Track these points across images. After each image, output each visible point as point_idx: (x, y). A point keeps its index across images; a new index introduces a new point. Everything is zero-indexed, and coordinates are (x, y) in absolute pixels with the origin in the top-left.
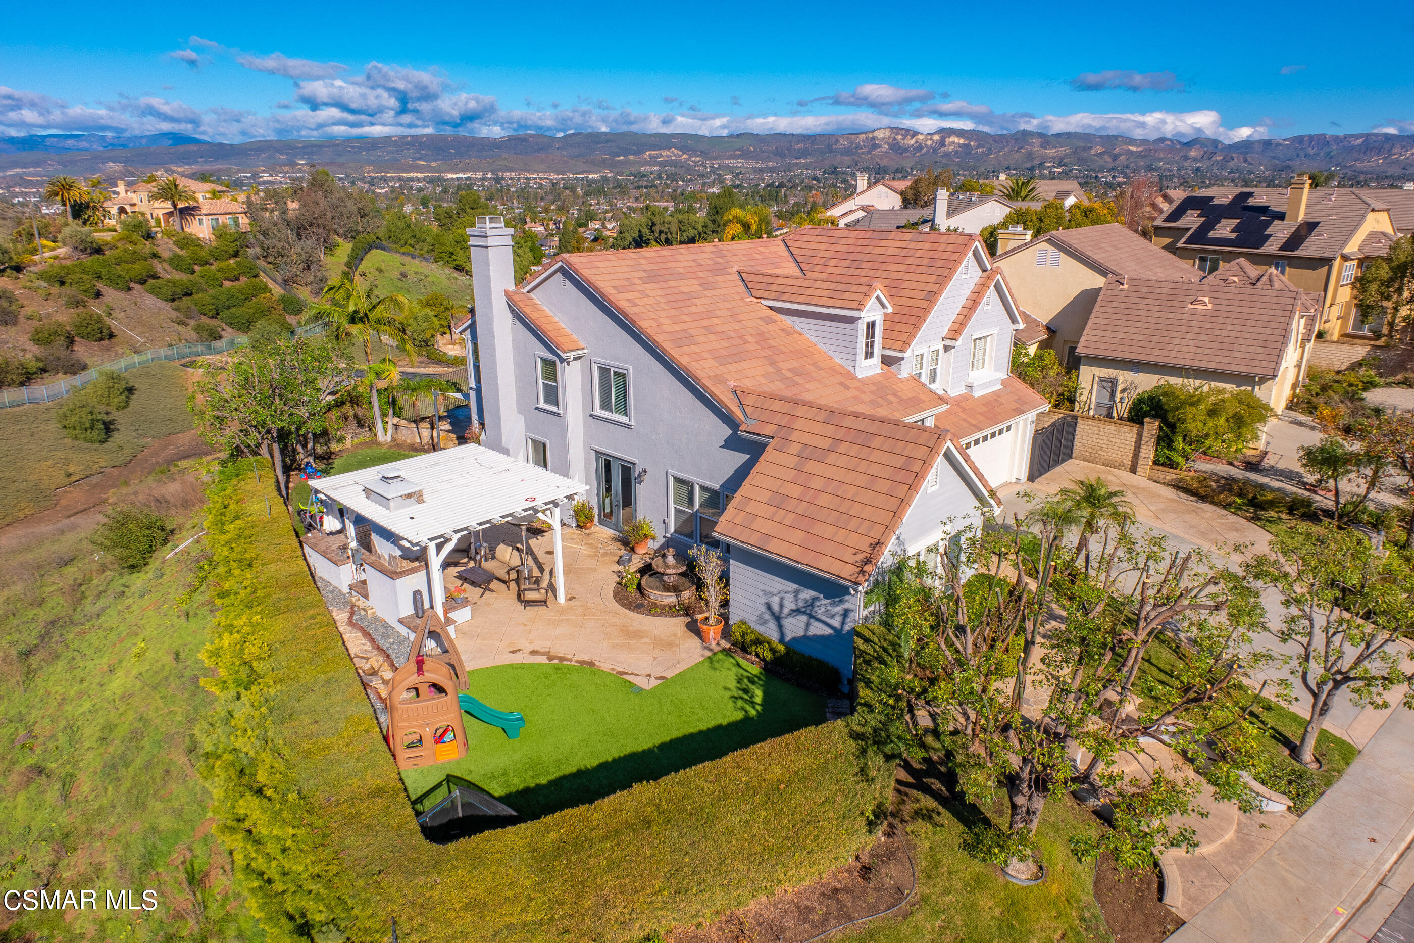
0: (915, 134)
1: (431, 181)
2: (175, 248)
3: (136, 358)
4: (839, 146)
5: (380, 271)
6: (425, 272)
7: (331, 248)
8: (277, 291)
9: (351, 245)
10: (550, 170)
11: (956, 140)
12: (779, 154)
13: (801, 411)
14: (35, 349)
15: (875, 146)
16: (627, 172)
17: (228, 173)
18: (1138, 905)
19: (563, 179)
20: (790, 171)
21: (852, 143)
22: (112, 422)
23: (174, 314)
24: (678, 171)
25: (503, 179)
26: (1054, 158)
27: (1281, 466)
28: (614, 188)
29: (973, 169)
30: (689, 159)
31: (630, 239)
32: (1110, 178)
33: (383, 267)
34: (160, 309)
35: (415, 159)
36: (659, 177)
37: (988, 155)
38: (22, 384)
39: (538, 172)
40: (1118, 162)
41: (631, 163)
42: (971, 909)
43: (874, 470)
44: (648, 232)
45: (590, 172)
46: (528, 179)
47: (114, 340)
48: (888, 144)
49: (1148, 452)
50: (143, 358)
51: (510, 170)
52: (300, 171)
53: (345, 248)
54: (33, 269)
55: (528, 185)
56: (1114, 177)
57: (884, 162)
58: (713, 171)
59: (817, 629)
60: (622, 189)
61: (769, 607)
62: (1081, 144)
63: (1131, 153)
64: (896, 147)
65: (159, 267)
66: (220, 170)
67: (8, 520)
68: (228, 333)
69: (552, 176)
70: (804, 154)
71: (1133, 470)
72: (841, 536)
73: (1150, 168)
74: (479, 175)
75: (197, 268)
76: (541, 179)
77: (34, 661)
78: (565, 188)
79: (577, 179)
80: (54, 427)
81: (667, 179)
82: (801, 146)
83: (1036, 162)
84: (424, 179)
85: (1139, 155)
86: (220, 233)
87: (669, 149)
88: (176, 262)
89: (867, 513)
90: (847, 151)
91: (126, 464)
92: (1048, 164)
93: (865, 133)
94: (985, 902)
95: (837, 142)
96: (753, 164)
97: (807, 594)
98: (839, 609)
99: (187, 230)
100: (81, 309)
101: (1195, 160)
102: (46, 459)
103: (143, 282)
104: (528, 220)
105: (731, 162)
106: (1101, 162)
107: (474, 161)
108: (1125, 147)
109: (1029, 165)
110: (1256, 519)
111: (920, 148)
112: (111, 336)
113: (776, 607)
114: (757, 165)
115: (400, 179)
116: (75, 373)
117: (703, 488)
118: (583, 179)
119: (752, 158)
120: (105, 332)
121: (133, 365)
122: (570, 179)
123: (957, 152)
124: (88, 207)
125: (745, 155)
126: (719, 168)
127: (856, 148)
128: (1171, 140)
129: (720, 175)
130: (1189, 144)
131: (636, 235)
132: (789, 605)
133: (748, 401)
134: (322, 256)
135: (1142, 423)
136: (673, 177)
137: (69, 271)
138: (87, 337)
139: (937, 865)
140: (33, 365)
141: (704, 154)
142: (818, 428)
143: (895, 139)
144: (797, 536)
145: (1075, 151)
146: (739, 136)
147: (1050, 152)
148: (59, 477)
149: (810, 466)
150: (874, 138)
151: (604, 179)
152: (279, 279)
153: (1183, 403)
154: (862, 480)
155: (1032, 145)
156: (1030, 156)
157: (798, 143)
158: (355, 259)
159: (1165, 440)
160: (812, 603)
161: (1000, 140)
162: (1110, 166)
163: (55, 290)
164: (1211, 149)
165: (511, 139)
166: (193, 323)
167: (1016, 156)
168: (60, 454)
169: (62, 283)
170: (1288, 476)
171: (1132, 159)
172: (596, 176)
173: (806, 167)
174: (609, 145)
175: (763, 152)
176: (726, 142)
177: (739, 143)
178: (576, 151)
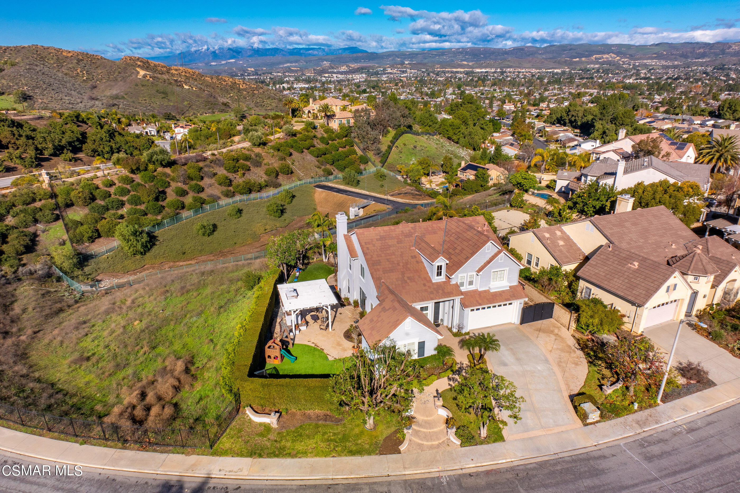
1: (467, 73)
2: (323, 133)
3: (299, 183)
4: (731, 50)
5: (405, 145)
6: (425, 145)
7: (385, 133)
8: (360, 153)
9: (395, 132)
10: (533, 67)
12: (684, 56)
14: (265, 177)
16: (578, 68)
17: (373, 68)
19: (539, 72)
20: (688, 67)
22: (284, 209)
23: (317, 163)
24: (611, 68)
25: (505, 72)
28: (566, 79)
30: (620, 60)
31: (555, 118)
33: (407, 143)
34: (312, 161)
35: (462, 60)
36: (597, 71)
38: (259, 191)
39: (525, 68)
41: (582, 62)
44: (565, 114)
45: (555, 68)
46: (519, 72)
47: (293, 174)
50: (301, 182)
51: (510, 67)
52: (405, 67)
53: (392, 133)
54: (270, 144)
55: (518, 76)
58: (635, 67)
60: (571, 79)
65: (315, 142)
66: (370, 67)
67: (244, 244)
68: (336, 172)
69: (533, 71)
70: (703, 55)
74: (493, 70)
75: (330, 142)
76: (527, 72)
77: (222, 310)
78: (538, 79)
79: (547, 72)
80: (265, 209)
81: (603, 73)
82: (702, 50)
84: (464, 72)
86: (341, 126)
87: (608, 53)
88: (322, 140)
90: (736, 54)
91: (286, 227)
95: (730, 47)
96: (663, 63)
99: (330, 125)
100: (283, 162)
102: (260, 223)
103: (308, 149)
104: (507, 101)
105: (648, 62)
107: (492, 62)
112: (292, 173)
114: (666, 64)
115: (452, 72)
116: (277, 188)
118: (550, 73)
119: (664, 59)
120: (290, 171)
121: (297, 186)
122: (543, 72)
124: (297, 110)
125: (659, 57)
126: (638, 66)
129: (638, 70)
131: (559, 115)
134: (381, 137)
136: (606, 72)
137: (281, 145)
138: (283, 173)
140: (263, 184)
141: (631, 57)
148: (262, 230)
151: (563, 73)
152: (362, 147)
157: (700, 48)
158: (396, 138)
163: (276, 153)
165: (515, 49)
166: (323, 167)
168: (264, 221)
169: (279, 150)
172: (559, 71)
173: (702, 65)
174: (571, 52)
175: (673, 55)
176: (649, 49)
177: (657, 49)
178: (551, 56)
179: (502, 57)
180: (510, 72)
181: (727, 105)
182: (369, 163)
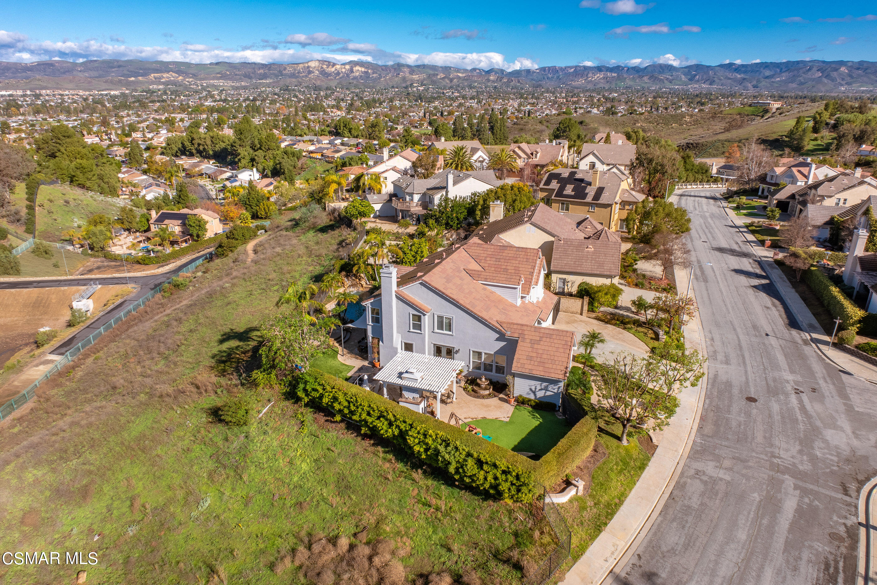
0: (334, 65)
4: (286, 72)
5: (51, 201)
9: (24, 185)
10: (78, 88)
11: (360, 69)
12: (248, 76)
13: (525, 328)
15: (310, 72)
16: (140, 89)
18: (648, 444)
19: (91, 95)
20: (257, 88)
21: (295, 70)
24: (179, 89)
25: (41, 95)
26: (418, 81)
27: (623, 305)
28: (134, 102)
29: (373, 88)
30: (184, 80)
31: (176, 149)
32: (450, 93)
33: (52, 198)
36: (165, 93)
37: (380, 78)
39: (67, 89)
40: (453, 83)
41: (141, 82)
42: (619, 453)
43: (557, 345)
45: (111, 90)
46: (62, 95)
48: (318, 71)
49: (586, 308)
51: (44, 88)
53: (21, 186)
55: (63, 100)
56: (453, 93)
57: (318, 83)
58: (204, 89)
59: (548, 393)
60: (141, 103)
61: (531, 389)
62: (431, 72)
63: (459, 78)
64: (323, 73)
69: (81, 93)
70: (264, 76)
71: (581, 314)
72: (554, 367)
73: (471, 87)
74: (20, 93)
76: (73, 95)
78: (96, 103)
79: (102, 95)
81: (171, 94)
82: (261, 71)
83: (409, 83)
85: (464, 79)
87: (167, 72)
89: (560, 359)
90: (293, 76)
92: (415, 85)
93: (303, 63)
94: (621, 451)
95: (285, 69)
96: (231, 83)
97: (545, 384)
98: (557, 387)
101: (493, 81)
104: (85, 133)
105: (216, 82)
106: (444, 83)
107: (13, 81)
108: (455, 74)
109: (404, 85)
110: (625, 328)
111: (338, 74)
113: (534, 389)
114: (234, 84)
117: (485, 354)
118: (106, 95)
119: (230, 79)
122: (96, 95)
123: (361, 76)
125: (224, 77)
126: (207, 86)
127: (298, 73)
128: (479, 70)
129: (209, 91)
130: (489, 72)
131: (180, 146)
132: (538, 388)
133: (504, 325)
135: (583, 298)
136: (176, 93)
139: (608, 446)
141: (194, 76)
142: (533, 333)
143: (322, 68)
144: (541, 369)
145: (429, 76)
146: (217, 64)
147: (415, 77)
149: (536, 346)
150: (308, 67)
151: (124, 95)
153: (597, 292)
154: (554, 349)
155: (403, 72)
156: (404, 79)
157: (259, 69)
158: (31, 194)
159: (591, 304)
160: (547, 386)
161: (385, 68)
162: (449, 85)
164: (500, 75)
165: (40, 64)
167: (396, 79)
170: (628, 309)
171: (460, 81)
172: (117, 93)
173: (268, 85)
174: (121, 69)
175: (236, 75)
176: (209, 68)
177: (218, 69)
178: (95, 74)
179: (24, 74)
180: (47, 95)
181: (342, 125)
182: (9, 236)
